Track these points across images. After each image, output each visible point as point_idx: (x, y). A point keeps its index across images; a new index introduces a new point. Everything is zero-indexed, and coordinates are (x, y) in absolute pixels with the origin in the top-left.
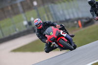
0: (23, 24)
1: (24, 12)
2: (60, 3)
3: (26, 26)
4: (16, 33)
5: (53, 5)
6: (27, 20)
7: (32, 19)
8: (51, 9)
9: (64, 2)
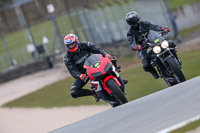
0: (26, 50)
1: (28, 26)
2: (102, 7)
3: (33, 54)
4: (11, 68)
5: (86, 11)
6: (34, 43)
7: (45, 41)
8: (83, 19)
9: (109, 5)
